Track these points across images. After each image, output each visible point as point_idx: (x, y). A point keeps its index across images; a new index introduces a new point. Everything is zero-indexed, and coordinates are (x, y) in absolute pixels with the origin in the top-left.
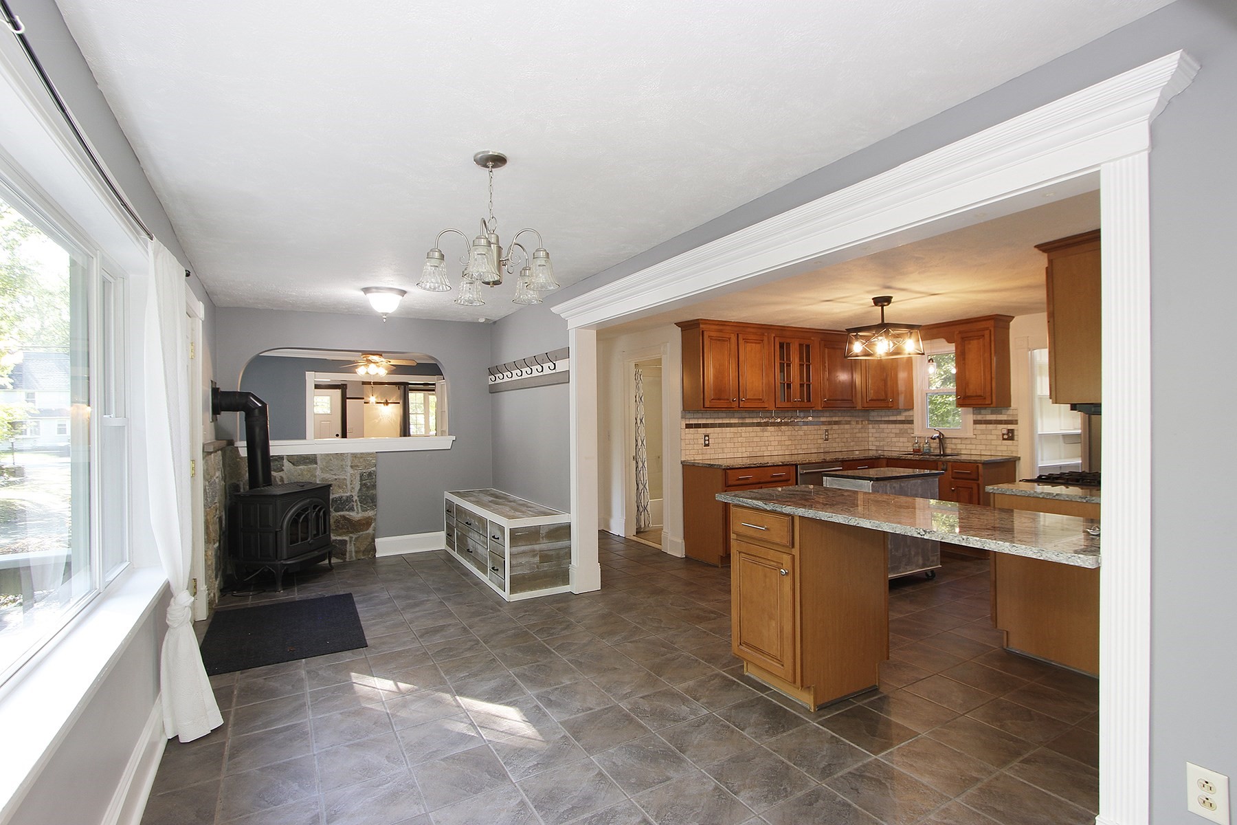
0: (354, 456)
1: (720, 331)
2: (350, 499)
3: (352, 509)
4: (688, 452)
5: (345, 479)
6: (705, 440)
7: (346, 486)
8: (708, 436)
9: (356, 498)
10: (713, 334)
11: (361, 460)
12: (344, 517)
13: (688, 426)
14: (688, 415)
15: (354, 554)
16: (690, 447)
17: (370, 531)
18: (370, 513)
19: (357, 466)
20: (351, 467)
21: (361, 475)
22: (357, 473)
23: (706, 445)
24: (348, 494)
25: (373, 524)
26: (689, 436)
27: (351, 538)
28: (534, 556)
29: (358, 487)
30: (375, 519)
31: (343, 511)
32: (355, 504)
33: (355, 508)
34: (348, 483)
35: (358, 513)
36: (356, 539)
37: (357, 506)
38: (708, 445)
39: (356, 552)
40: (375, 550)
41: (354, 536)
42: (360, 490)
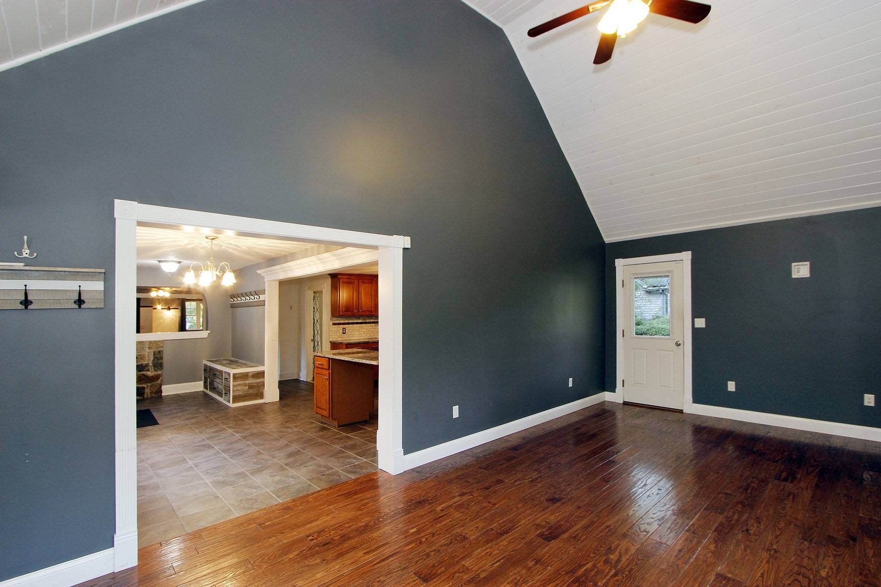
0: (150, 342)
1: (349, 278)
2: (147, 365)
3: (148, 370)
4: (333, 337)
5: (145, 355)
6: (343, 331)
7: (145, 358)
8: (345, 329)
9: (151, 364)
10: (344, 280)
11: (154, 345)
12: (144, 375)
13: (334, 324)
14: (334, 319)
15: (149, 394)
16: (335, 334)
17: (159, 381)
18: (159, 372)
19: (152, 348)
20: (149, 348)
21: (154, 353)
22: (152, 351)
23: (343, 333)
24: (146, 363)
25: (161, 378)
26: (335, 329)
27: (148, 386)
28: (245, 386)
29: (152, 358)
30: (161, 376)
31: (143, 371)
32: (150, 368)
33: (150, 370)
34: (147, 356)
35: (152, 372)
36: (151, 386)
37: (151, 368)
38: (345, 333)
39: (150, 393)
40: (161, 392)
41: (149, 385)
42: (153, 360)
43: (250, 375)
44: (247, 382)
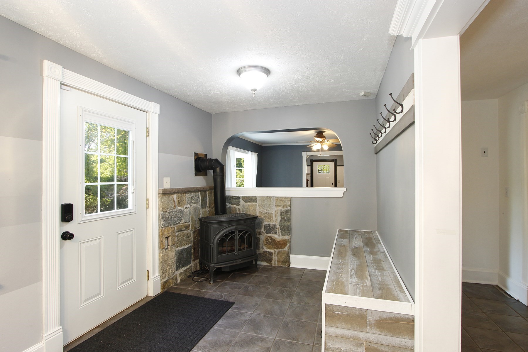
0: (277, 198)
2: (274, 226)
3: (275, 233)
5: (272, 213)
7: (272, 218)
9: (278, 226)
11: (281, 202)
12: (271, 238)
15: (276, 262)
17: (286, 249)
18: (287, 237)
19: (279, 205)
20: (276, 205)
21: (281, 212)
22: (279, 210)
24: (274, 223)
25: (288, 245)
27: (275, 251)
28: (359, 345)
29: (279, 219)
30: (290, 242)
31: (270, 233)
32: (277, 230)
33: (278, 233)
34: (274, 216)
35: (279, 236)
36: (278, 253)
37: (279, 231)
39: (278, 261)
40: (289, 262)
41: (277, 251)
42: (281, 221)
43: (371, 319)
44: (362, 335)
